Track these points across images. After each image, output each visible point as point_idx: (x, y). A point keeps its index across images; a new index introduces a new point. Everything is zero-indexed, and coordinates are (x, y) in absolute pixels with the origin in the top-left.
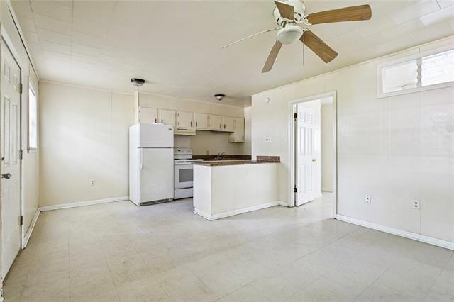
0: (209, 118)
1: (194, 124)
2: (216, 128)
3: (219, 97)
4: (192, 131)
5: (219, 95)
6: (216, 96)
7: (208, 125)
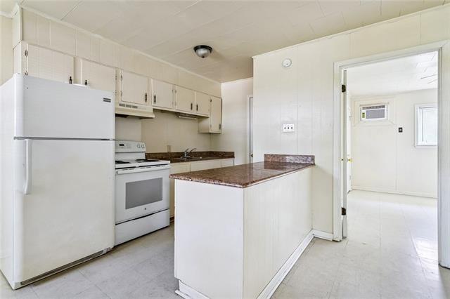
0: (174, 91)
1: (150, 99)
2: (185, 109)
3: (202, 52)
4: (147, 110)
5: (204, 47)
6: (196, 49)
7: (174, 103)
